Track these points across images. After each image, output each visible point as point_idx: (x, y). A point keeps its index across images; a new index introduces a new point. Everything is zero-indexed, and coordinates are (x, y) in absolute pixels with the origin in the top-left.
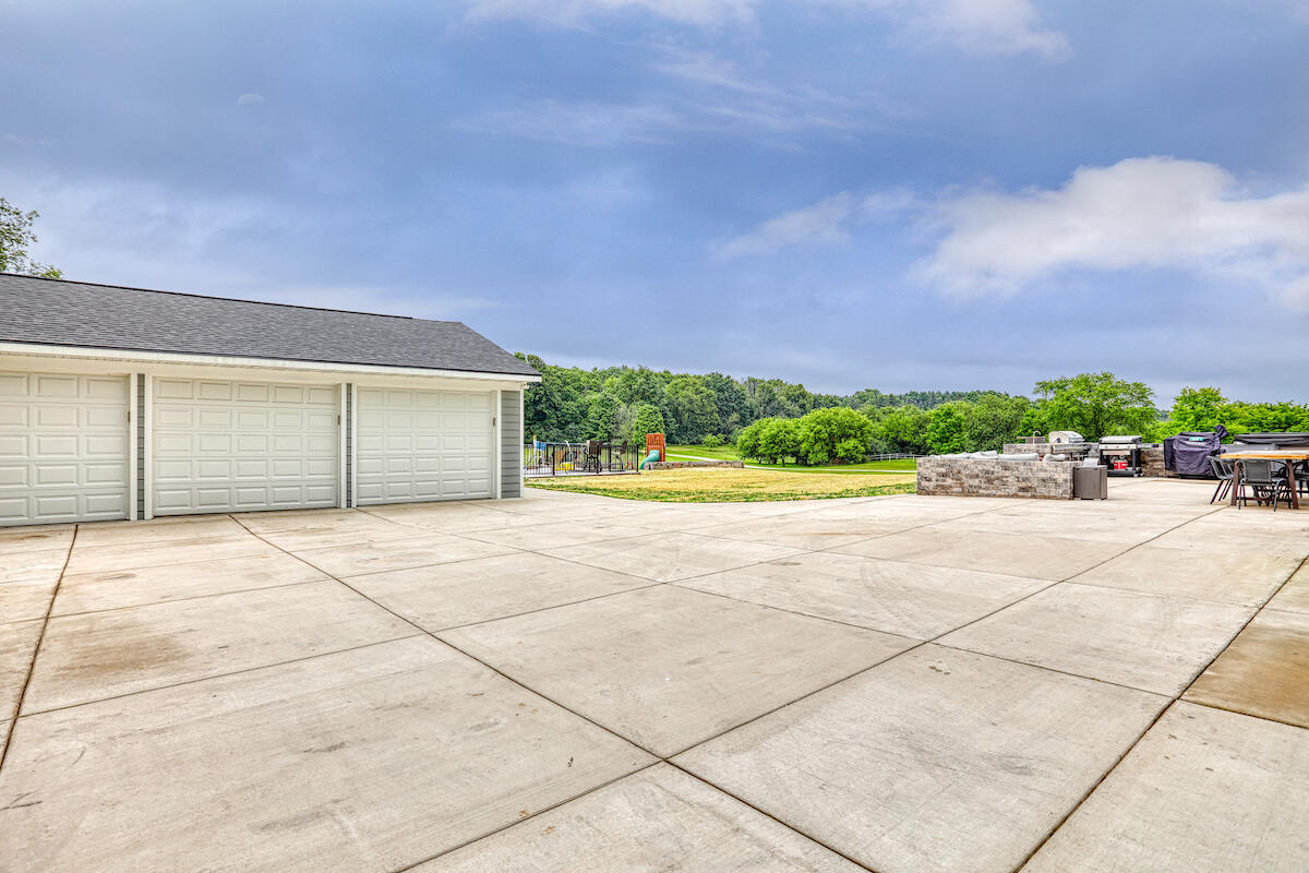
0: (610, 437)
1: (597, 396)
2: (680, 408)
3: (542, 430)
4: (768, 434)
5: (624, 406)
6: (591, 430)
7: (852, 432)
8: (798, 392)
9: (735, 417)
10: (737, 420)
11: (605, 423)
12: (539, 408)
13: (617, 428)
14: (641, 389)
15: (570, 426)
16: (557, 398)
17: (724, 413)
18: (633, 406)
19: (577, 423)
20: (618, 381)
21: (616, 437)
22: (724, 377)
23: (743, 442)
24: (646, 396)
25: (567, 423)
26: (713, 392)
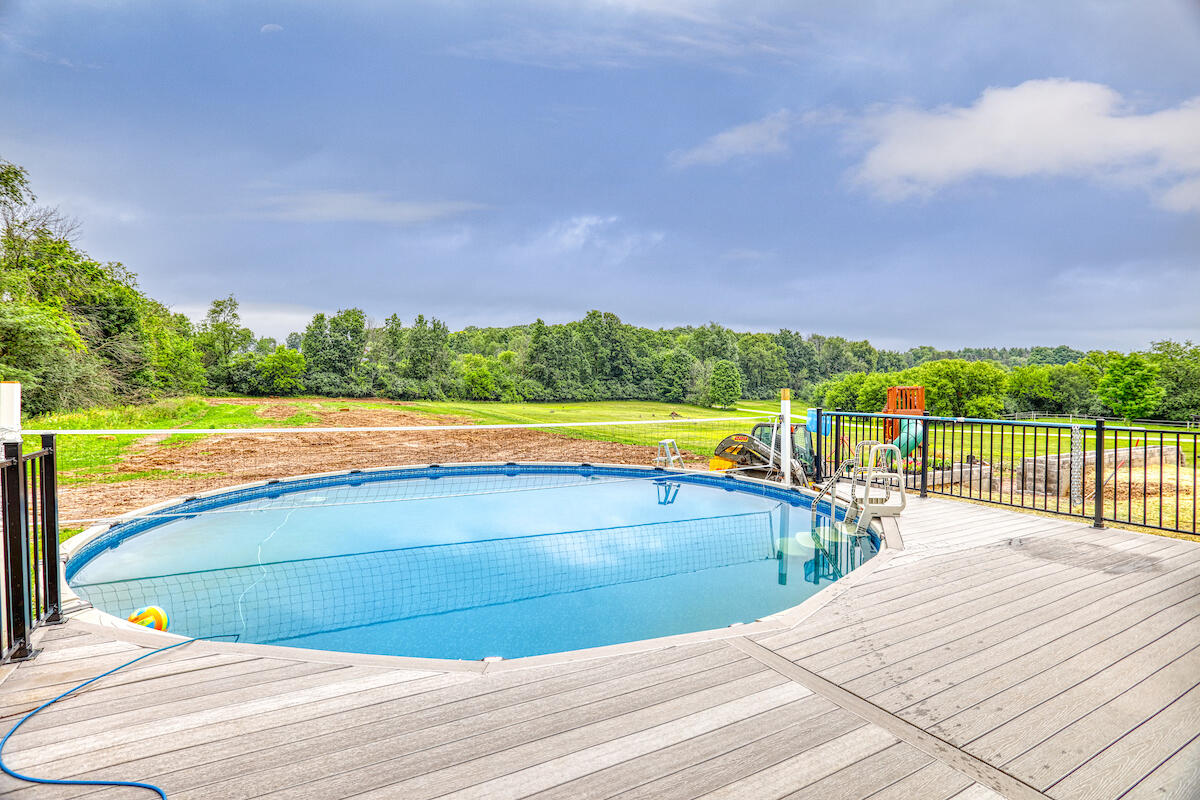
0: (685, 392)
1: (671, 352)
2: (750, 364)
3: (619, 385)
4: (869, 389)
5: (698, 361)
6: (666, 386)
7: (986, 387)
8: (864, 348)
9: (805, 372)
10: (807, 376)
11: (680, 379)
12: (615, 364)
13: (692, 383)
14: (711, 345)
15: (645, 381)
16: (633, 354)
17: (795, 369)
18: (707, 362)
19: (652, 379)
20: (689, 337)
21: (691, 392)
22: (793, 334)
23: (833, 399)
24: (718, 352)
25: (643, 378)
26: (783, 348)
